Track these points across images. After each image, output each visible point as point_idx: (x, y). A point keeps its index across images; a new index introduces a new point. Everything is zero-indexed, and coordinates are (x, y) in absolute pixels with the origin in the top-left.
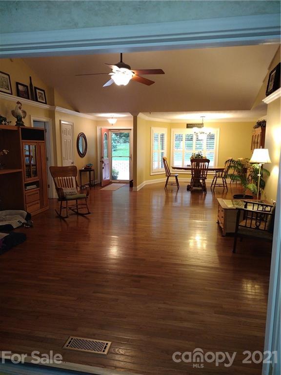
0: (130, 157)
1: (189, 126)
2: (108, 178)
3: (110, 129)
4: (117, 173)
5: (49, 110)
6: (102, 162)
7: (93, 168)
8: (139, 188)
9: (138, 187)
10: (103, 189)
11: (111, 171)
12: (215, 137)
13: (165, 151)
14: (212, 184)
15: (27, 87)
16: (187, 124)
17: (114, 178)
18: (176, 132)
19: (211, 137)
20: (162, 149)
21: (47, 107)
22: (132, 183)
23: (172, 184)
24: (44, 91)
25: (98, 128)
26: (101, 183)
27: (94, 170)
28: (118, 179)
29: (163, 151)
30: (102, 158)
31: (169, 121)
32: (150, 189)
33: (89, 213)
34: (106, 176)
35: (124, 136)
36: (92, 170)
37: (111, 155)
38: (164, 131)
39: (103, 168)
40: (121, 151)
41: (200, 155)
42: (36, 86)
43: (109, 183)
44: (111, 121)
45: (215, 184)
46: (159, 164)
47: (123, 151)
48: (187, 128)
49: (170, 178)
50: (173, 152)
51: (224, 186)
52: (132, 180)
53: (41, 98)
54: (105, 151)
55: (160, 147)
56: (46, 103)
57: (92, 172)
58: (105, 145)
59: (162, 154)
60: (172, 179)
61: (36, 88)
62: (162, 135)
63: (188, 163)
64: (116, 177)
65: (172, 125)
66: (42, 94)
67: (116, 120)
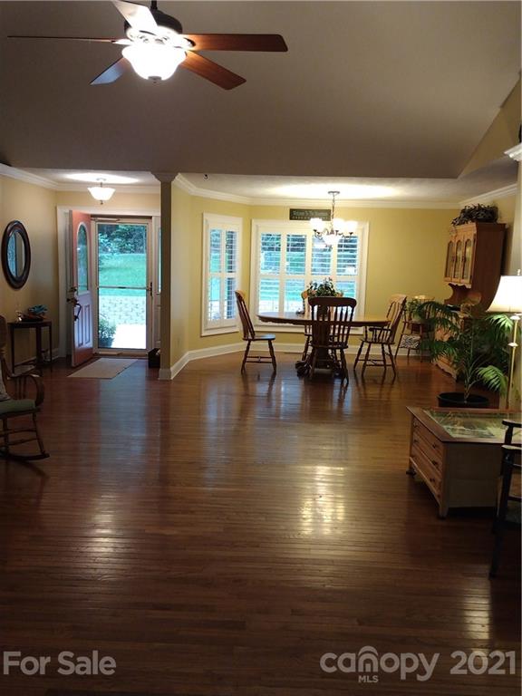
0: (149, 290)
1: (297, 214)
2: (90, 345)
3: (93, 216)
4: (112, 331)
6: (73, 302)
7: (47, 318)
8: (175, 370)
9: (172, 369)
10: (75, 375)
11: (97, 326)
12: (358, 243)
13: (237, 275)
14: (357, 360)
16: (292, 211)
17: (102, 342)
18: (264, 227)
19: (348, 244)
20: (230, 269)
22: (154, 359)
23: (259, 360)
25: (62, 212)
26: (69, 357)
27: (49, 324)
28: (114, 345)
29: (231, 275)
30: (73, 290)
31: (246, 201)
32: (201, 373)
33: (44, 455)
34: (83, 337)
35: (120, 237)
36: (45, 325)
37: (97, 283)
38: (235, 225)
39: (76, 317)
40: (114, 274)
41: (327, 288)
43: (90, 356)
44: (99, 194)
45: (366, 359)
46: (221, 307)
47: (118, 273)
48: (291, 219)
49: (252, 343)
50: (256, 278)
51: (385, 365)
52: (156, 350)
54: (81, 271)
55: (224, 265)
57: (45, 330)
58: (80, 256)
59: (229, 283)
60: (260, 347)
62: (231, 235)
63: (295, 306)
64: (109, 341)
65: (255, 211)
67: (111, 191)
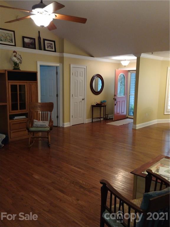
2: (125, 113)
3: (129, 71)
5: (60, 57)
6: (114, 99)
7: (105, 105)
9: (137, 125)
15: (34, 39)
21: (57, 54)
24: (54, 42)
30: (115, 96)
34: (120, 111)
39: (116, 105)
42: (45, 38)
43: (124, 118)
44: (124, 63)
53: (50, 47)
56: (55, 51)
61: (44, 40)
66: (52, 44)
67: (128, 62)
